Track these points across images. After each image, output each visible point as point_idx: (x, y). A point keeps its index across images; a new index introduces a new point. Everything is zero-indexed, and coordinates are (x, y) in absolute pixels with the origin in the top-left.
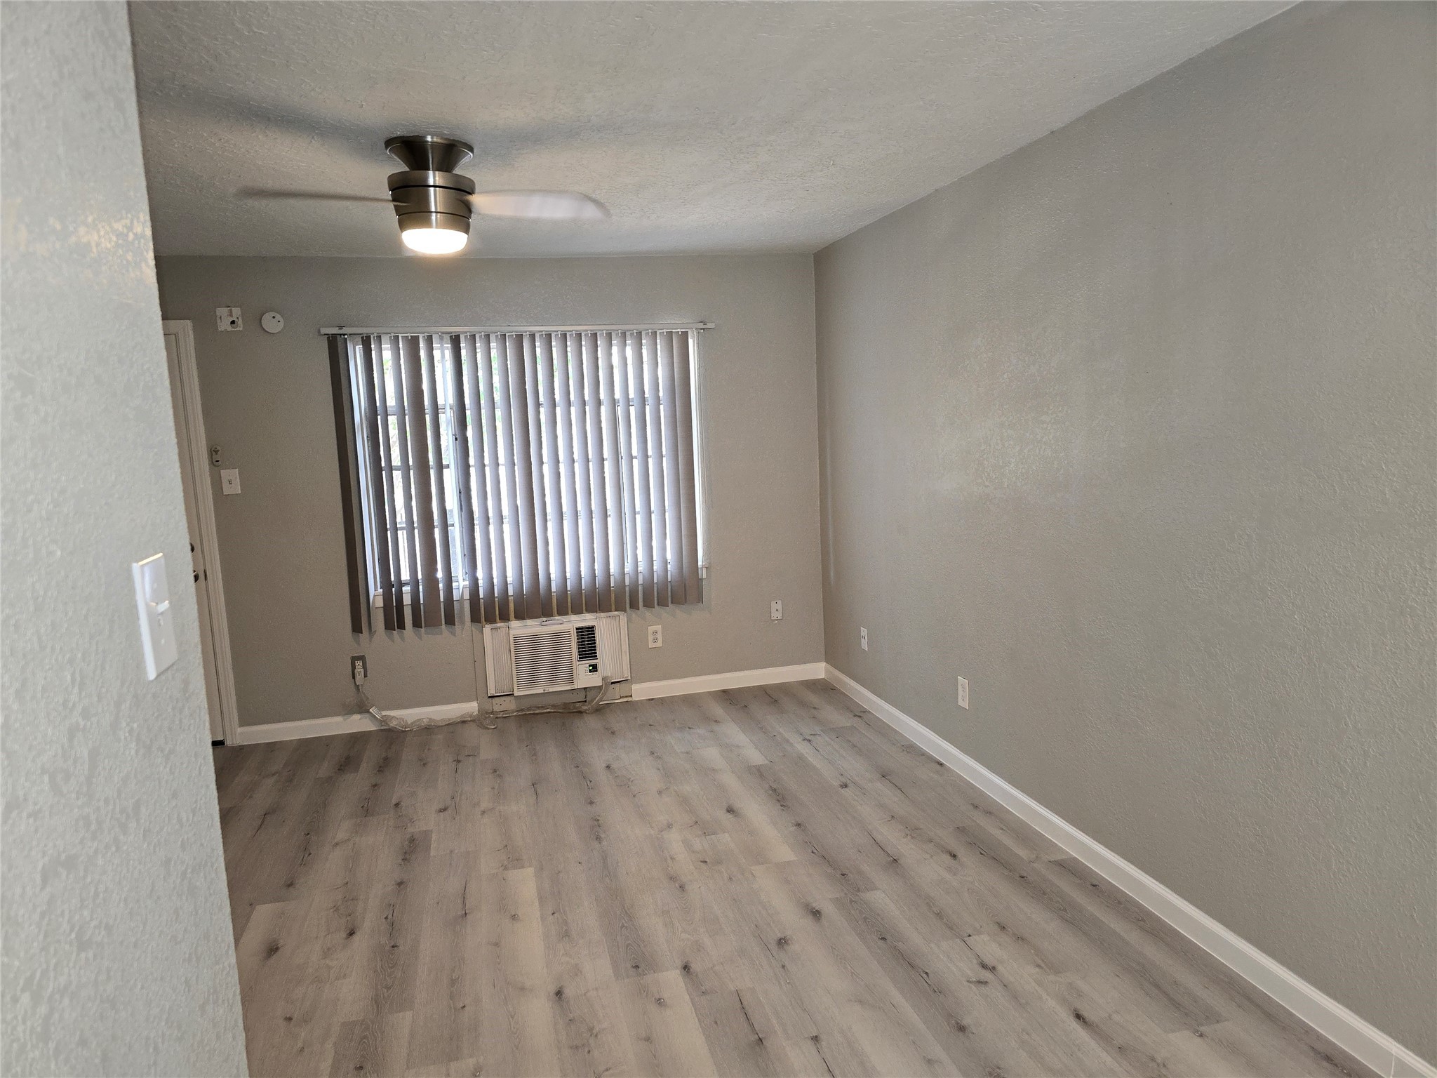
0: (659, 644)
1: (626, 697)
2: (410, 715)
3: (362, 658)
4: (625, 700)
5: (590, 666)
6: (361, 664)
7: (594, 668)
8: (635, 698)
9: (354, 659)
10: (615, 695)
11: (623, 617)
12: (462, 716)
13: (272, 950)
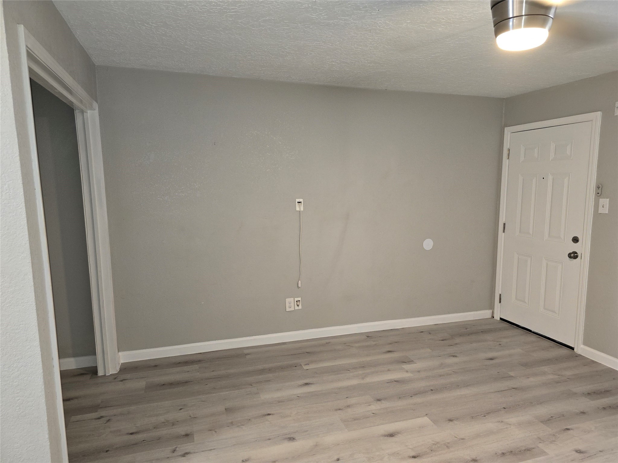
13: (391, 435)
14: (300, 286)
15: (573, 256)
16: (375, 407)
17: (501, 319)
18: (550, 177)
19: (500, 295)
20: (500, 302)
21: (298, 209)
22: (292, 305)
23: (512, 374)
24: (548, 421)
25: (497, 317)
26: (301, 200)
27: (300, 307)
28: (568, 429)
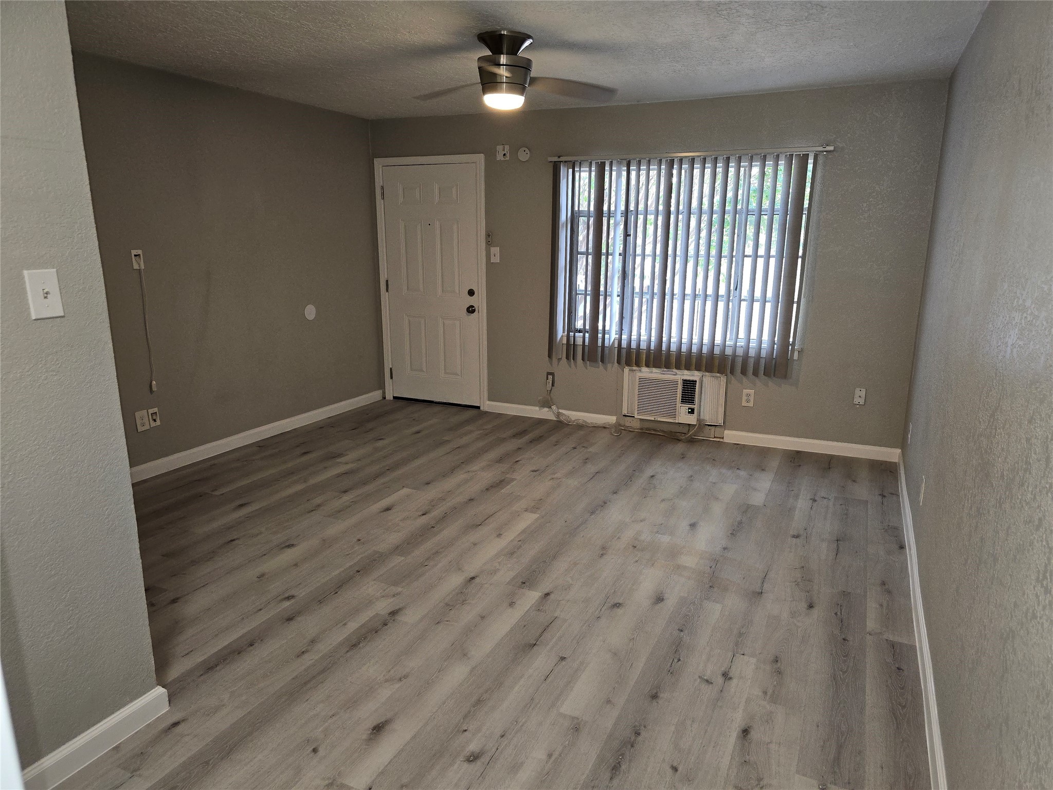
0: (751, 404)
1: (720, 438)
2: (574, 415)
3: (552, 374)
4: (718, 440)
5: (689, 409)
6: (551, 378)
7: (692, 411)
8: (726, 440)
9: (549, 374)
10: (710, 434)
11: (723, 379)
12: (605, 423)
13: (388, 509)
14: (154, 389)
15: (471, 310)
16: (347, 498)
17: (394, 398)
18: (437, 224)
19: (391, 369)
20: (392, 378)
21: (136, 266)
22: (146, 420)
23: (446, 438)
24: (500, 460)
25: (389, 397)
26: (140, 252)
27: (158, 423)
28: (517, 461)
